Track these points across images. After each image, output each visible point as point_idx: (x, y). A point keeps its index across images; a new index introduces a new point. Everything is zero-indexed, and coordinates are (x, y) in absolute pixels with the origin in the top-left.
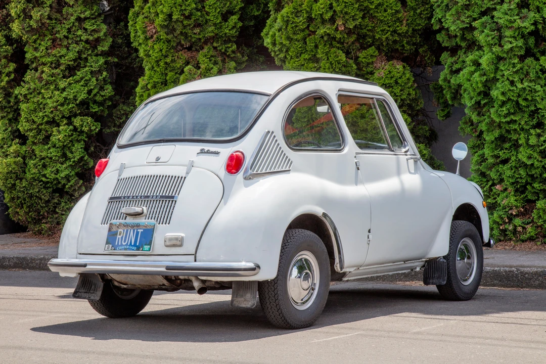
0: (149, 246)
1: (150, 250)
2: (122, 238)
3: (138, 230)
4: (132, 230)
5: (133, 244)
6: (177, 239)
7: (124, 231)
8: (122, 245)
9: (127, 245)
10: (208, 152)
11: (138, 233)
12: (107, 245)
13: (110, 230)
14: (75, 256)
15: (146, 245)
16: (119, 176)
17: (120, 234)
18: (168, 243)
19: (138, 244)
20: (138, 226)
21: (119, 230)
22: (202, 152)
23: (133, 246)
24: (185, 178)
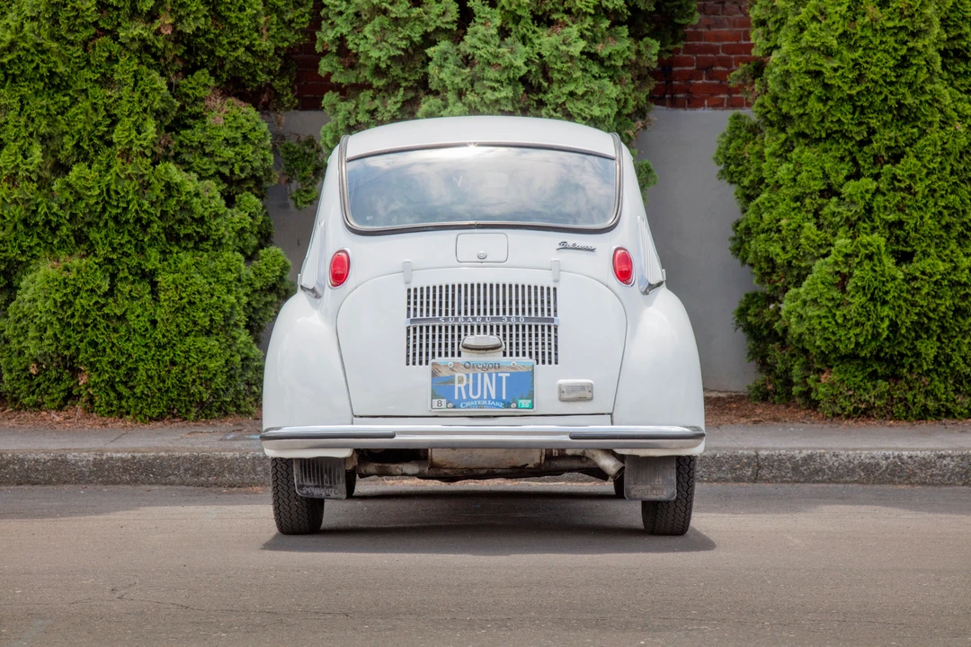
0: (530, 401)
1: (533, 408)
2: (467, 387)
3: (500, 375)
4: (486, 375)
5: (493, 397)
6: (583, 387)
7: (468, 376)
8: (469, 399)
9: (481, 398)
10: (575, 248)
11: (499, 380)
12: (435, 401)
13: (434, 374)
14: (350, 421)
15: (521, 398)
16: (407, 283)
17: (461, 381)
18: (565, 396)
19: (504, 398)
20: (497, 366)
21: (457, 375)
22: (564, 246)
23: (495, 401)
24: (555, 289)
